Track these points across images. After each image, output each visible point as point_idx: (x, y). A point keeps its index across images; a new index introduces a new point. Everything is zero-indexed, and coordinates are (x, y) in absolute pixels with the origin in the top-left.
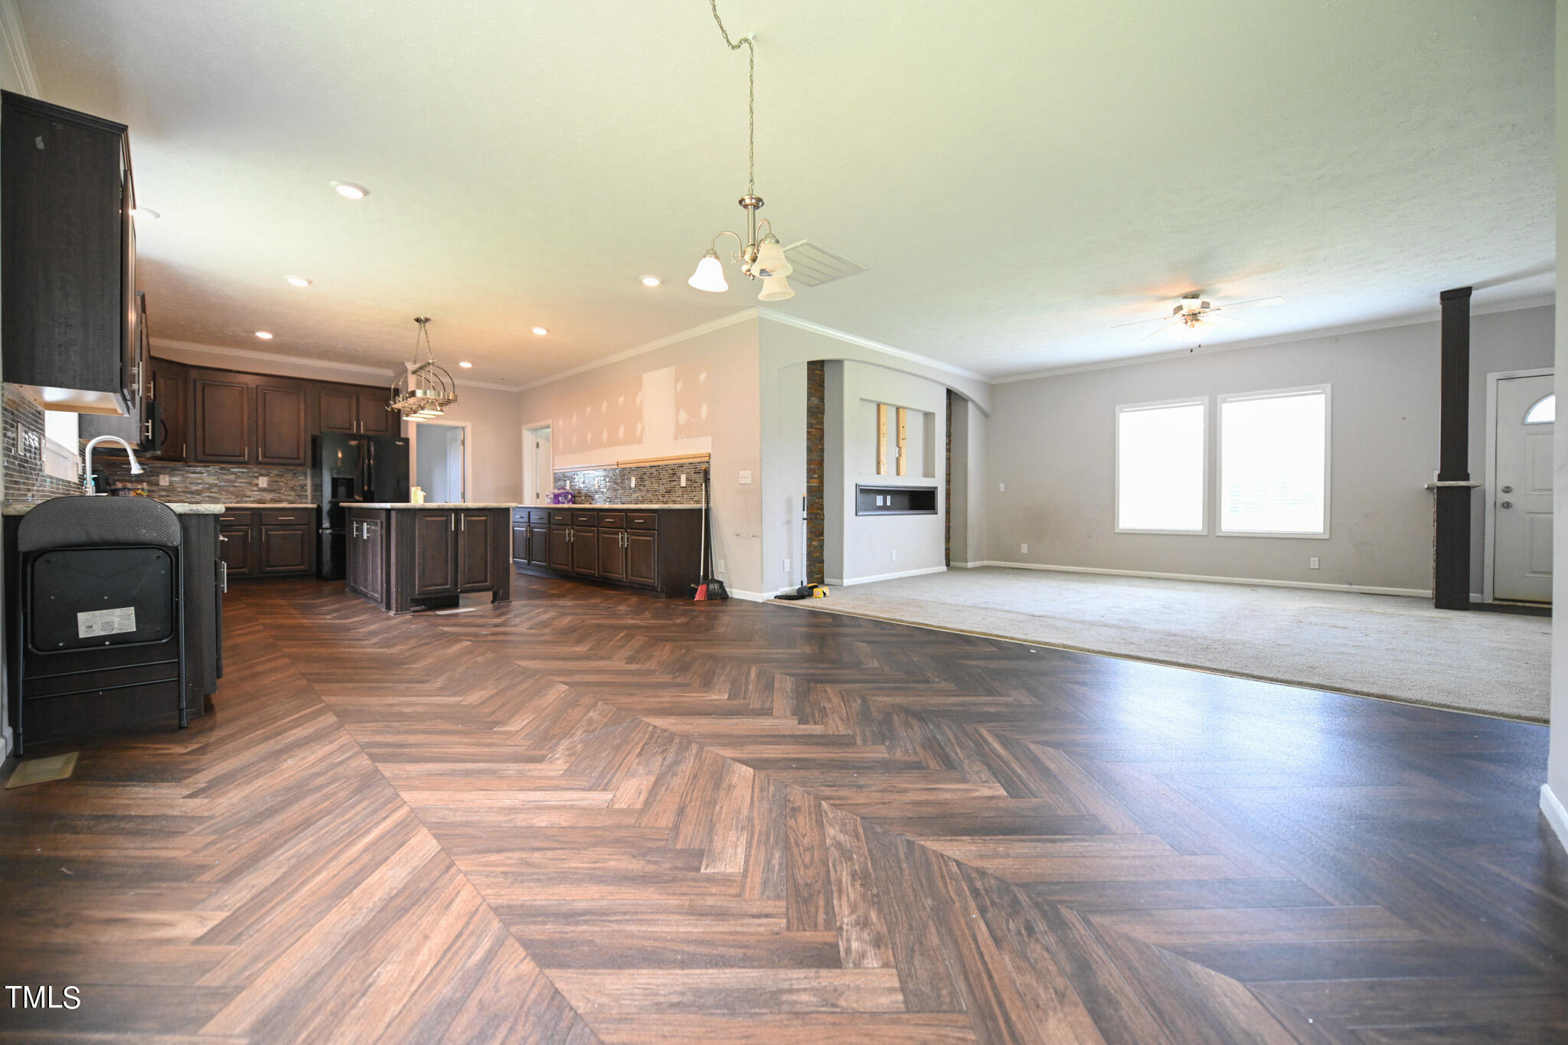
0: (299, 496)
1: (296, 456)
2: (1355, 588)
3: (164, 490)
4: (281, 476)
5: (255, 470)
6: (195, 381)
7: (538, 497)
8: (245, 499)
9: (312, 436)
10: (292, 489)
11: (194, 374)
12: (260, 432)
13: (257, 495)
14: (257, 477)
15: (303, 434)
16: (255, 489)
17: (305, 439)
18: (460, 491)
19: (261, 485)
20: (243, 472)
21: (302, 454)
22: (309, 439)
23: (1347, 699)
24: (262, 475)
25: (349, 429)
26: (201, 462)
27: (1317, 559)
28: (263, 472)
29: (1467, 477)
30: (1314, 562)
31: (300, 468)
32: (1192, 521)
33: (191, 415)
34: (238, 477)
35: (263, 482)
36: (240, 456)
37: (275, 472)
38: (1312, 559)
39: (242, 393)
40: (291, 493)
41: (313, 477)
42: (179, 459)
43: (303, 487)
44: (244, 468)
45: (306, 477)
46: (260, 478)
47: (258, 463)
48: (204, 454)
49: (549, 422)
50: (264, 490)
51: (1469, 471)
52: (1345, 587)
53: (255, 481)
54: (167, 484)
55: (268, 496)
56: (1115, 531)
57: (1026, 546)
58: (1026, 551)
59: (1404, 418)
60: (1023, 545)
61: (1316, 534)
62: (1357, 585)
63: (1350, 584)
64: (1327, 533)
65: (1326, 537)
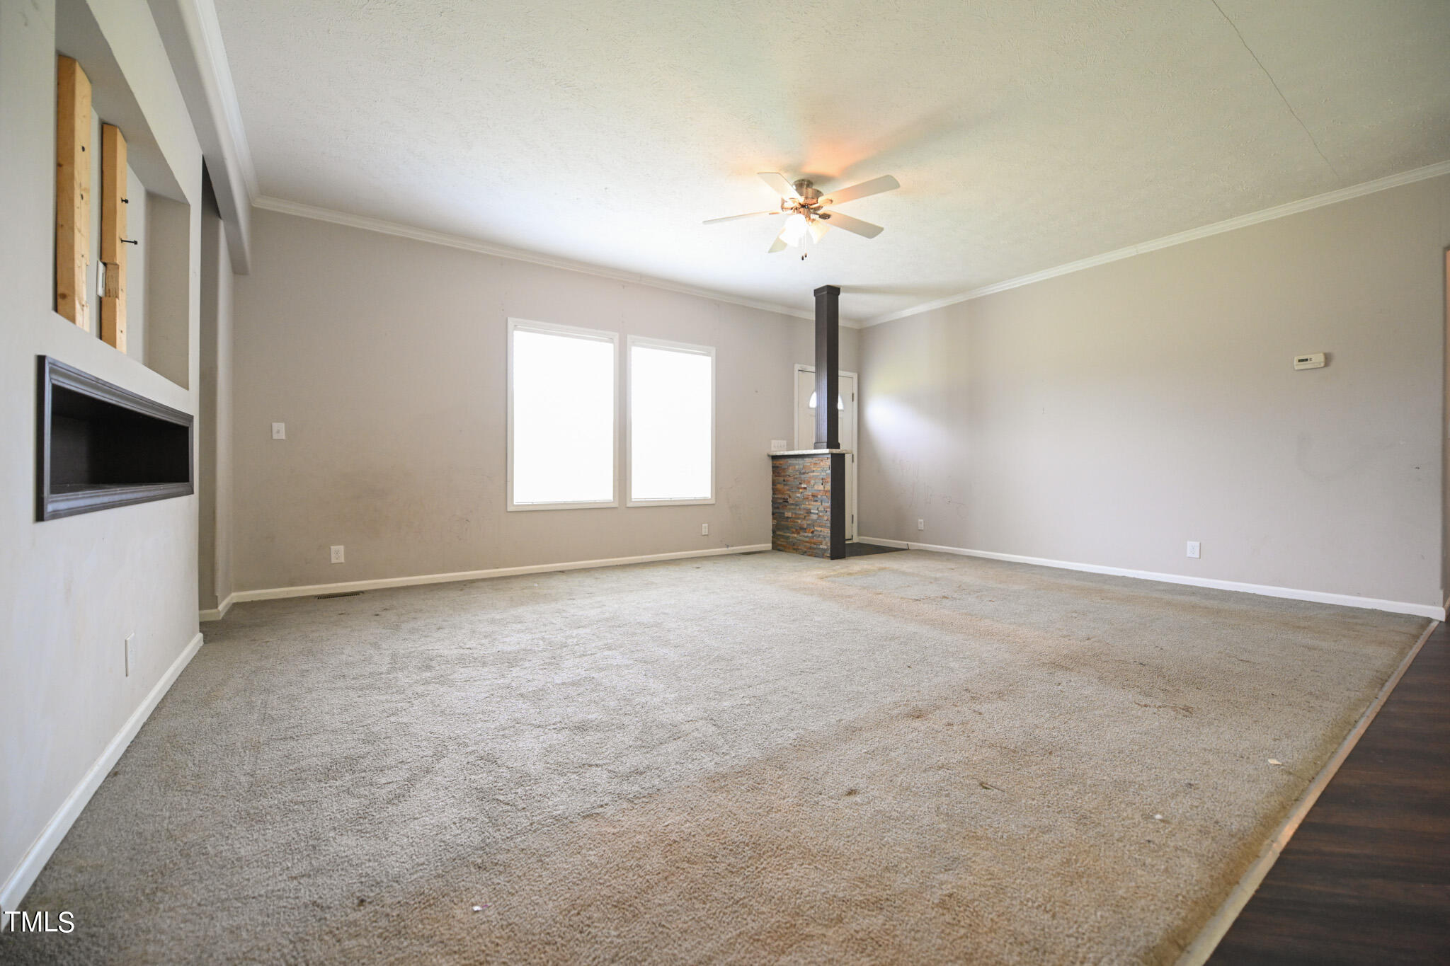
2: (731, 549)
27: (706, 525)
30: (705, 529)
32: (603, 492)
38: (703, 525)
52: (725, 550)
56: (509, 510)
57: (341, 548)
58: (342, 560)
59: (757, 392)
60: (333, 548)
61: (705, 499)
62: (732, 546)
63: (728, 546)
64: (714, 497)
65: (713, 502)
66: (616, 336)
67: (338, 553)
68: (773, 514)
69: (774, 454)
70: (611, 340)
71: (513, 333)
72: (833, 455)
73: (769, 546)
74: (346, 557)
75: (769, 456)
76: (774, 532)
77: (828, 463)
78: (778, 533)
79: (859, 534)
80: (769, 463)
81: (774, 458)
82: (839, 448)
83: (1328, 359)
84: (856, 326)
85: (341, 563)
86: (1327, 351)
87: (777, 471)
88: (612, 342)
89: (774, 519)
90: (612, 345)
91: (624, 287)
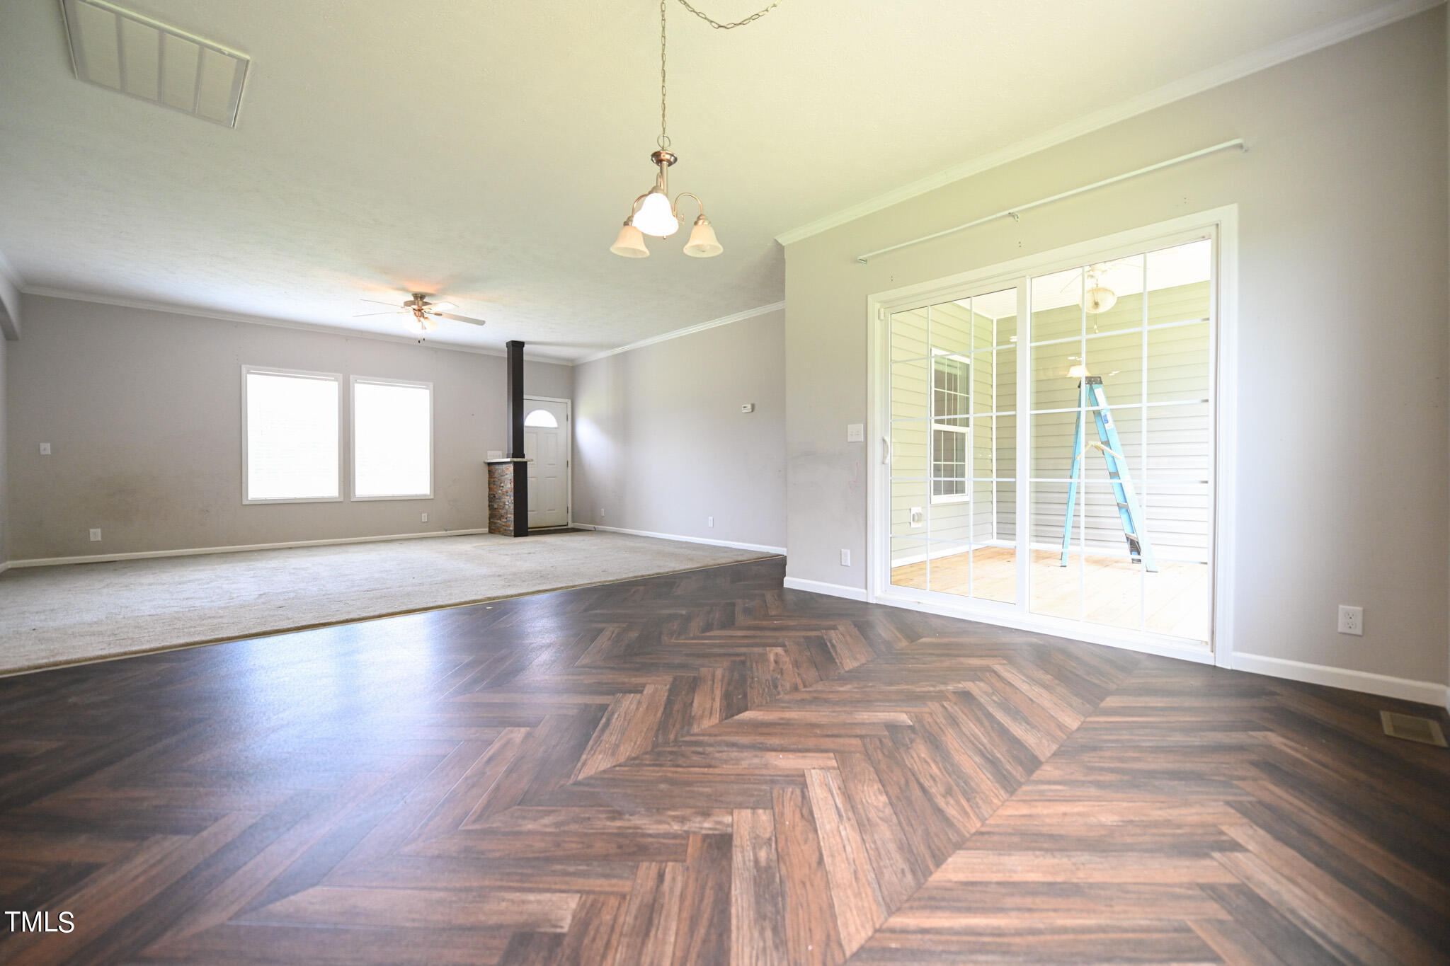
2: (449, 533)
23: (445, 611)
27: (426, 514)
29: (523, 456)
30: (424, 517)
32: (330, 489)
38: (423, 514)
51: (525, 452)
52: (443, 533)
56: (244, 503)
57: (99, 531)
58: (99, 538)
59: (473, 415)
60: (92, 531)
61: (425, 495)
62: (450, 530)
63: (446, 531)
64: (433, 494)
65: (432, 497)
66: (340, 376)
67: (96, 534)
68: (489, 506)
69: (489, 461)
70: (336, 380)
71: (246, 377)
72: (515, 463)
73: (487, 530)
74: (102, 537)
75: (485, 463)
76: (490, 519)
77: (510, 469)
78: (492, 520)
79: (573, 521)
80: (486, 469)
81: (490, 464)
82: (524, 457)
83: (753, 406)
84: (570, 364)
85: (98, 541)
86: (753, 402)
87: (491, 473)
88: (337, 381)
89: (490, 510)
90: (337, 383)
91: (347, 340)
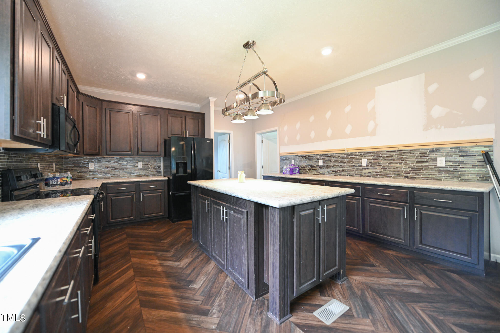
0: (158, 172)
1: (157, 151)
3: (92, 172)
4: (149, 161)
5: (136, 158)
6: (105, 109)
7: (263, 168)
8: (132, 175)
9: (164, 139)
10: (154, 168)
11: (105, 105)
12: (139, 137)
13: (137, 172)
14: (137, 163)
15: (159, 138)
16: (136, 169)
17: (161, 141)
18: (228, 166)
19: (139, 167)
20: (131, 160)
21: (159, 150)
22: (163, 141)
24: (140, 161)
25: (182, 135)
26: (109, 155)
28: (141, 159)
31: (158, 157)
33: (104, 129)
34: (128, 163)
35: (140, 165)
36: (129, 151)
37: (146, 159)
39: (130, 115)
40: (154, 170)
41: (164, 161)
42: (98, 154)
43: (159, 167)
44: (131, 158)
45: (161, 161)
46: (139, 163)
47: (138, 155)
48: (111, 151)
49: (276, 128)
50: (141, 169)
53: (136, 165)
54: (93, 168)
55: (142, 172)
